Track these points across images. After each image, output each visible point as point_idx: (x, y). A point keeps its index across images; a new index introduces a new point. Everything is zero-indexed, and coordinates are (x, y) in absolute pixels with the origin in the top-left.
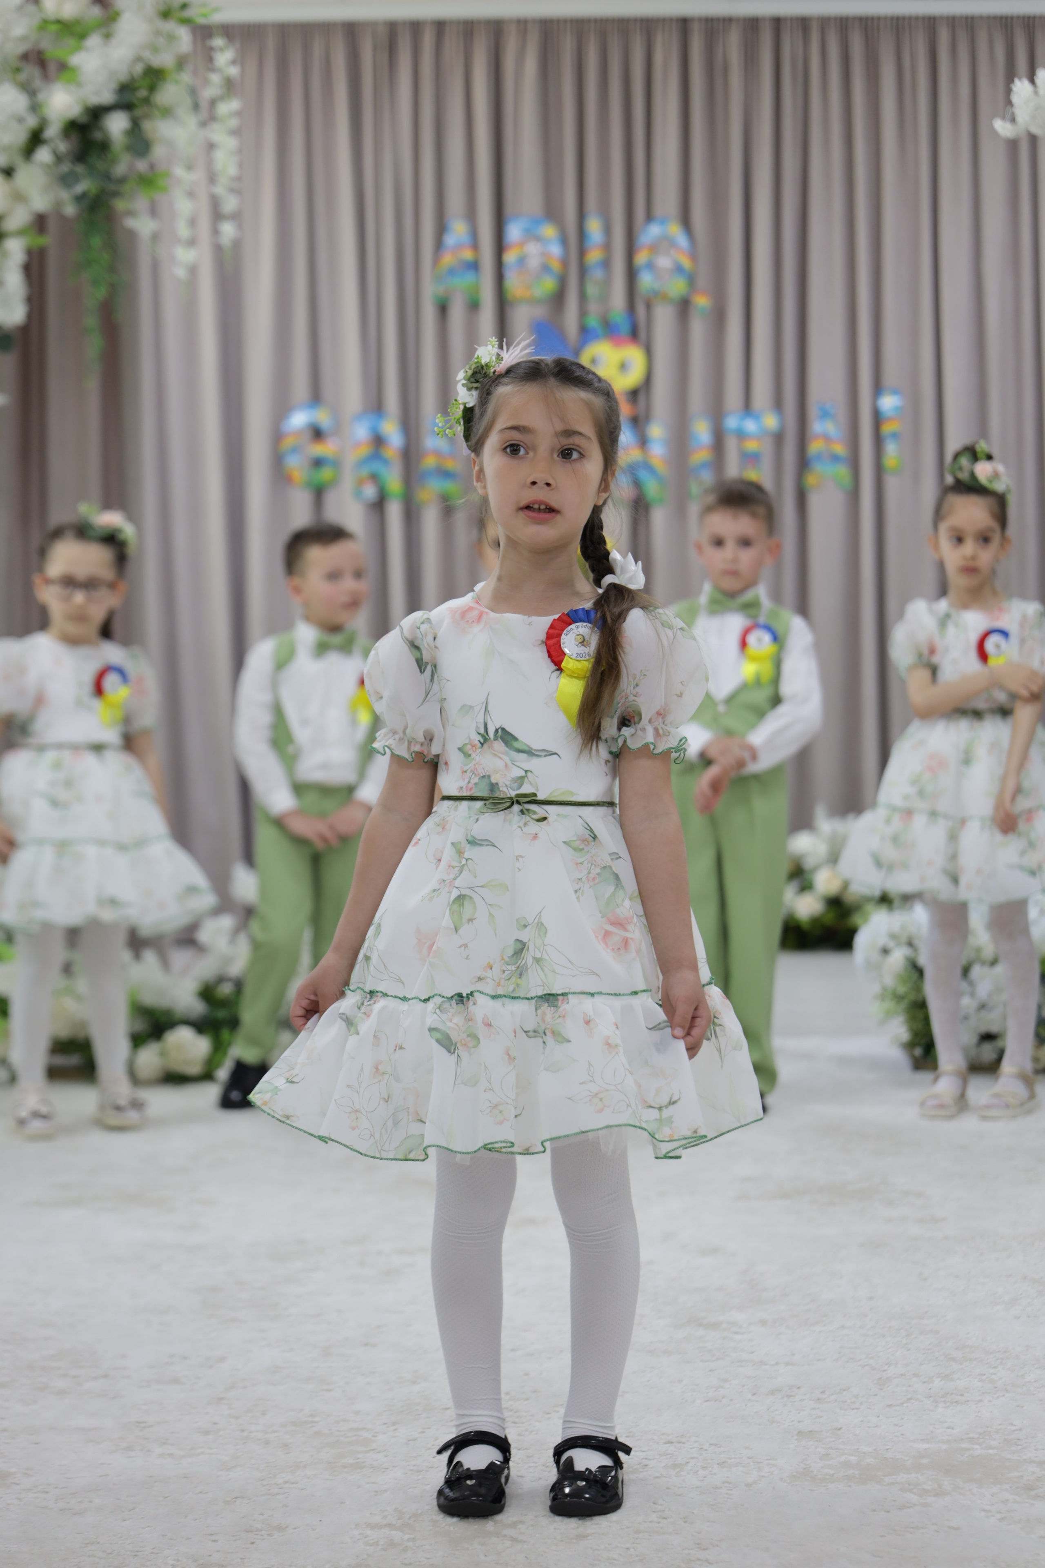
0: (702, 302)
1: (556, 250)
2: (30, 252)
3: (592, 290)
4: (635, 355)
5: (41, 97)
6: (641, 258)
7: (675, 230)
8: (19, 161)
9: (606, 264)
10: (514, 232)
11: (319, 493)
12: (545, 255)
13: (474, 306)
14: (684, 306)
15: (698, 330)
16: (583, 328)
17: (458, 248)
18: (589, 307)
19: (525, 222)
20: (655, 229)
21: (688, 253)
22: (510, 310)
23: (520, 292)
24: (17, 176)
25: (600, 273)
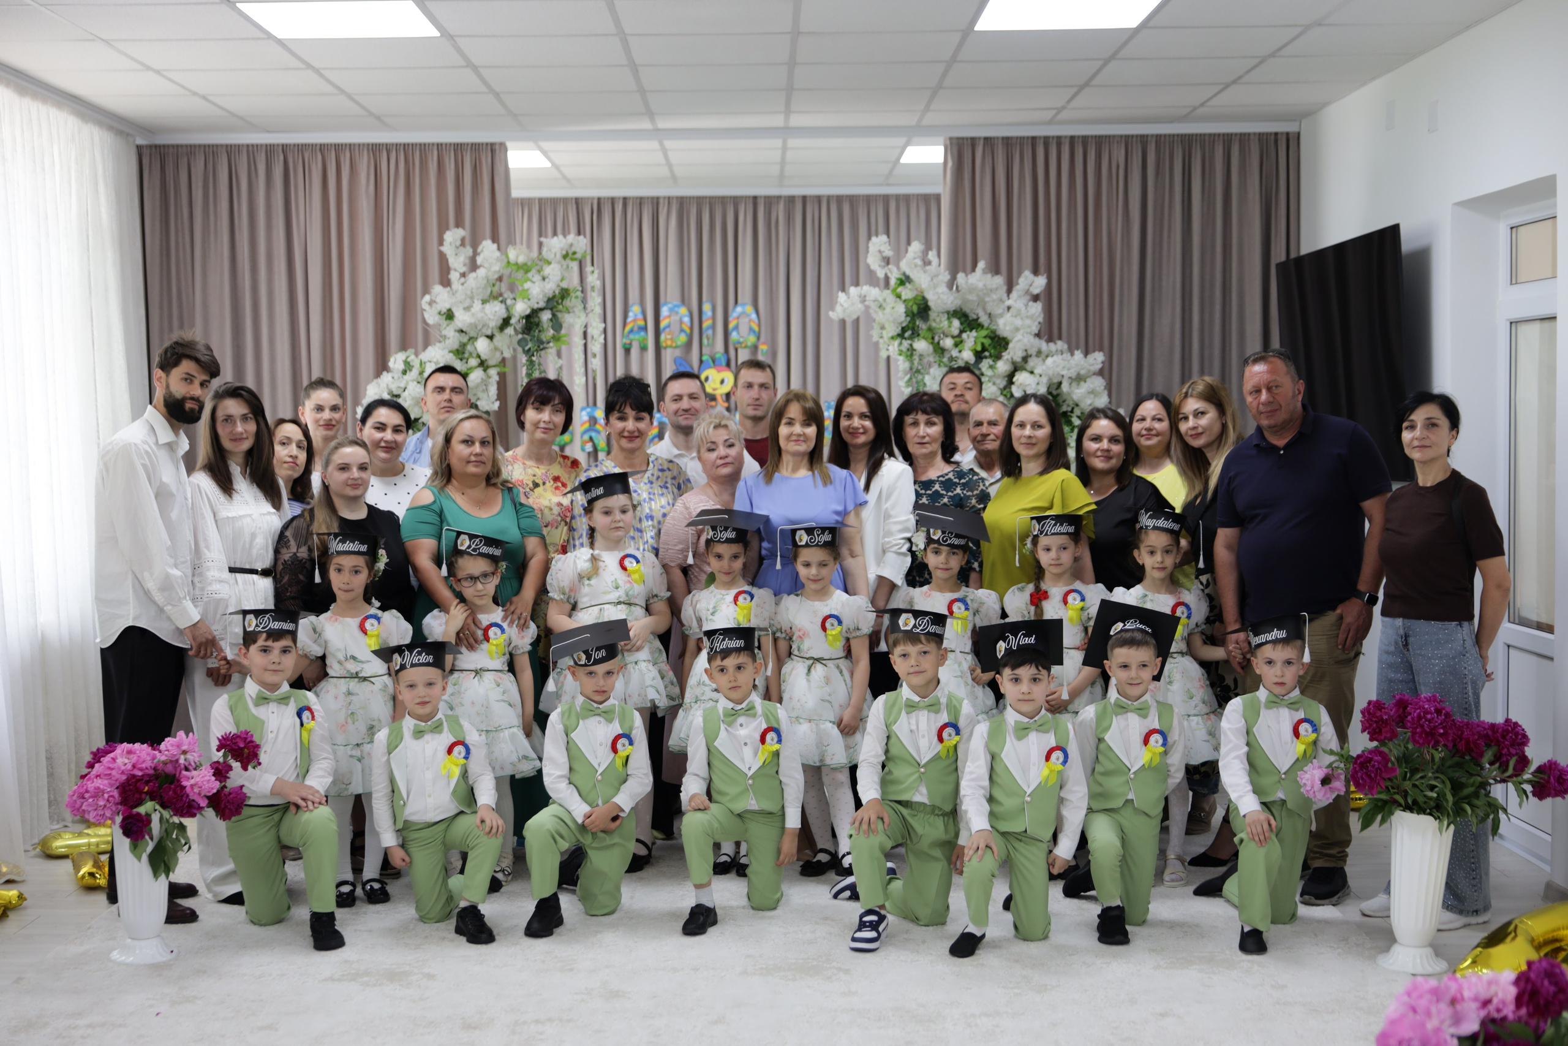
0: (763, 348)
1: (687, 320)
2: (499, 376)
3: (705, 341)
5: (509, 303)
6: (731, 326)
7: (749, 310)
8: (497, 332)
9: (713, 327)
10: (665, 311)
12: (682, 322)
13: (643, 349)
14: (754, 349)
16: (701, 362)
17: (635, 320)
18: (704, 350)
19: (670, 306)
20: (739, 309)
21: (756, 320)
22: (663, 352)
23: (669, 343)
24: (495, 340)
25: (710, 332)
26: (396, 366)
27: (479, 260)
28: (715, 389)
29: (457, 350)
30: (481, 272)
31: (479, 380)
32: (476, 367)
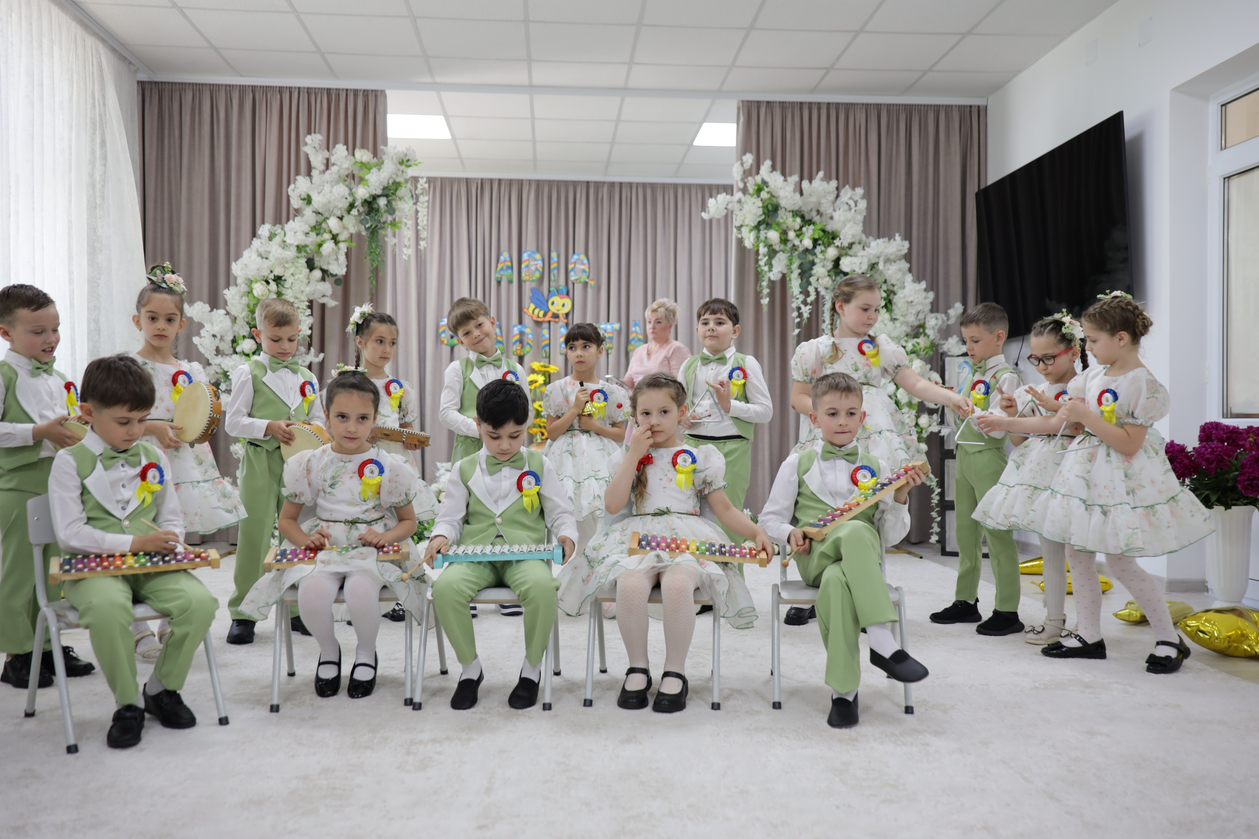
0: (592, 283)
1: (540, 263)
2: (348, 248)
3: (552, 278)
4: (568, 302)
5: (354, 190)
6: (570, 267)
7: (583, 257)
8: (345, 214)
9: (558, 268)
10: (525, 256)
11: (452, 348)
12: (536, 265)
13: (510, 282)
14: (586, 284)
15: (590, 292)
16: (549, 291)
17: (505, 261)
18: (552, 284)
19: (529, 253)
20: (576, 257)
21: (587, 265)
22: (523, 284)
23: (527, 278)
24: (344, 219)
25: (556, 272)
26: (263, 233)
27: (333, 159)
28: (558, 310)
29: (315, 227)
30: (334, 169)
31: (330, 250)
32: (328, 240)
